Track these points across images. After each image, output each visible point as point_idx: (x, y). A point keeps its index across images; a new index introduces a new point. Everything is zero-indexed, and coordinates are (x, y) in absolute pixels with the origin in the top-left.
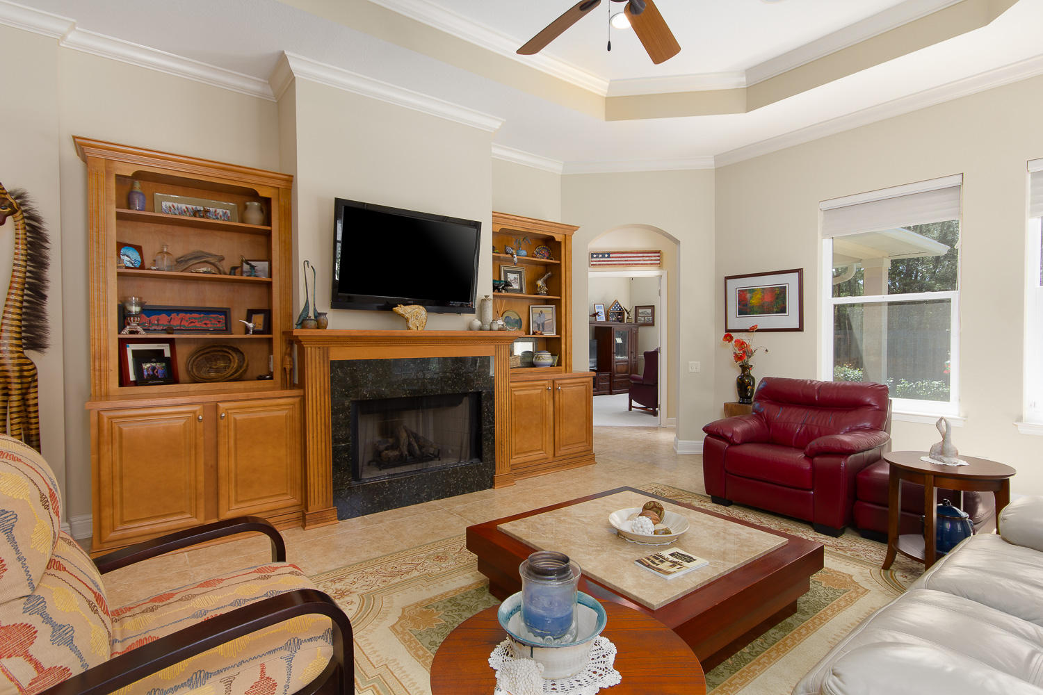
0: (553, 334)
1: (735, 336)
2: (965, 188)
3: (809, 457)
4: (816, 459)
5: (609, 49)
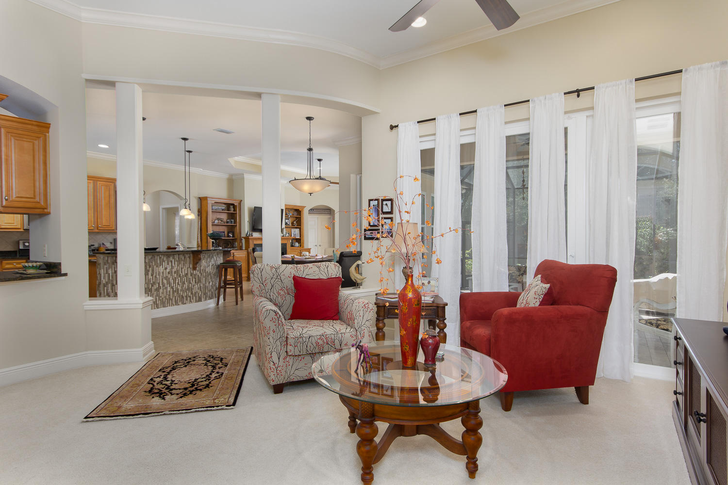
0: (299, 237)
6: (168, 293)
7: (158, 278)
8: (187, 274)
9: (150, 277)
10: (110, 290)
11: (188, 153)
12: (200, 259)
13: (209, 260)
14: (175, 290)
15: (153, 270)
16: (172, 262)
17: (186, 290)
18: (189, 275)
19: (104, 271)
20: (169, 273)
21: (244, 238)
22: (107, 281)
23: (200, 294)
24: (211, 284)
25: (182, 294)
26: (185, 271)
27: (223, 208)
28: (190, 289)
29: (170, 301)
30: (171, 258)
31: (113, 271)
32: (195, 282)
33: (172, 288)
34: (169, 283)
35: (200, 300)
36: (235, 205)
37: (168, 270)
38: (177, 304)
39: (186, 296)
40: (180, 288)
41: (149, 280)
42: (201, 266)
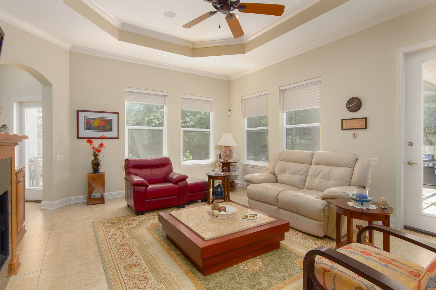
5: (220, 28)
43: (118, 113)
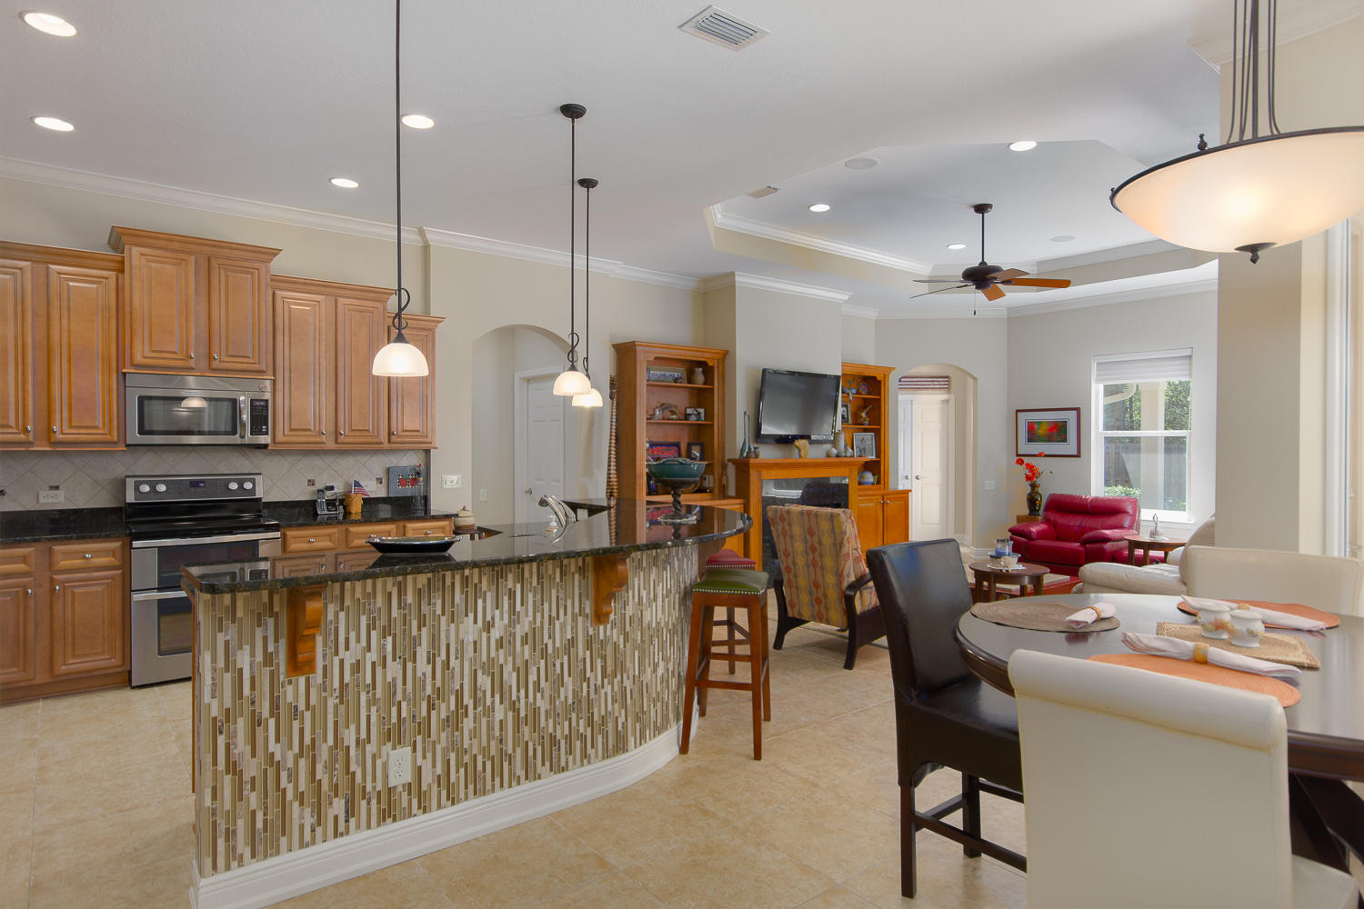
0: (873, 457)
1: (1026, 460)
2: (1194, 357)
3: (1083, 543)
4: (1088, 546)
6: (497, 733)
7: (458, 670)
8: (572, 643)
9: (423, 666)
10: (242, 746)
11: (581, 191)
12: (623, 583)
13: (653, 576)
14: (522, 714)
15: (434, 640)
16: (512, 594)
17: (569, 709)
18: (580, 645)
19: (214, 660)
20: (500, 643)
21: (734, 461)
22: (228, 703)
23: (621, 720)
24: (661, 670)
25: (551, 730)
26: (563, 626)
27: (676, 374)
28: (581, 705)
29: (506, 764)
30: (510, 576)
31: (259, 658)
32: (604, 675)
33: (514, 707)
34: (499, 686)
35: (620, 746)
36: (710, 364)
37: (496, 633)
38: (531, 774)
39: (568, 738)
40: (542, 704)
41: (419, 683)
42: (625, 604)
43: (1078, 410)
